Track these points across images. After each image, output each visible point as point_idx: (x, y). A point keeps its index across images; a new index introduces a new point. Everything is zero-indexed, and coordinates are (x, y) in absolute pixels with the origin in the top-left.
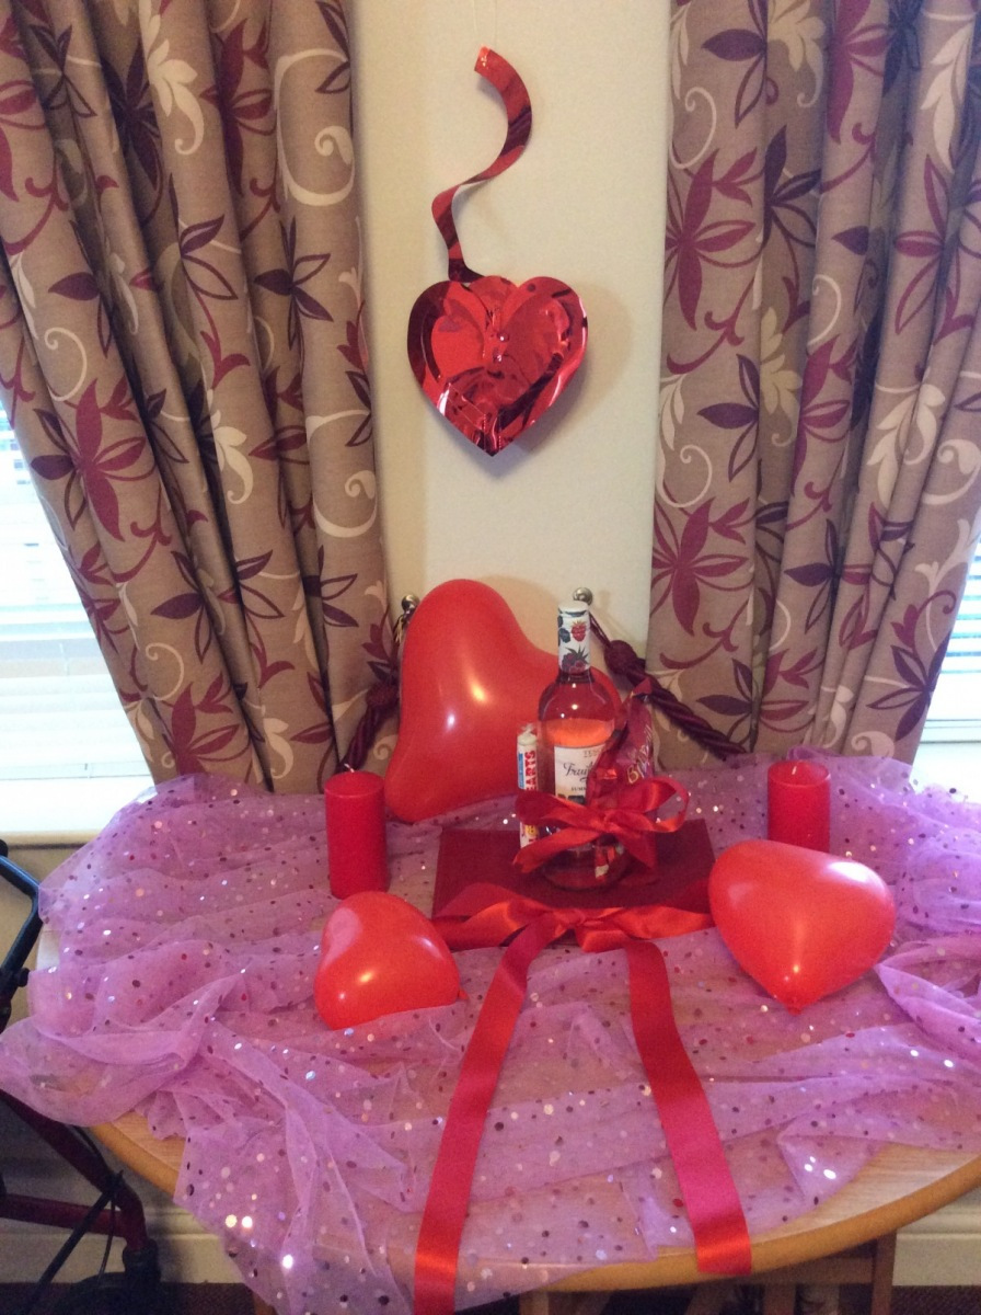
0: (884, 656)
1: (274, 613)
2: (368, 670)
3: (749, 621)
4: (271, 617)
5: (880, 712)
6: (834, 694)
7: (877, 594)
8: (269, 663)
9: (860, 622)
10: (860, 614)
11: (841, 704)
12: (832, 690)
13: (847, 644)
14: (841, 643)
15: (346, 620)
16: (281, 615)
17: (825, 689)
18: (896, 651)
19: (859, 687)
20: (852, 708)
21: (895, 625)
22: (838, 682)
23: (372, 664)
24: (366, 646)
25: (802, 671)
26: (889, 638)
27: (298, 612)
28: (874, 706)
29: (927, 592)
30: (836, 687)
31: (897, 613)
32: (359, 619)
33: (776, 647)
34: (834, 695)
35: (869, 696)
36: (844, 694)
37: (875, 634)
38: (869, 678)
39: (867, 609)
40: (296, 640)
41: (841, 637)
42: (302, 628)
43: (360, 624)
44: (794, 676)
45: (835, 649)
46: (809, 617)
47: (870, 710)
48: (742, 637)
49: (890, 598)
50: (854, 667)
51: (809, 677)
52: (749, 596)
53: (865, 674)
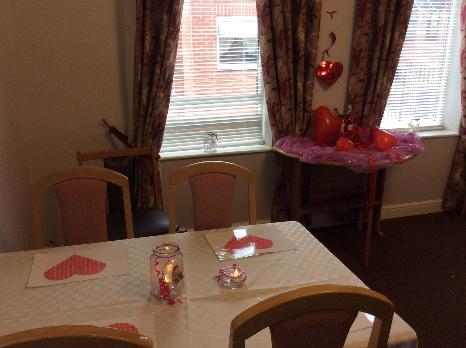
0: (377, 114)
3: (361, 110)
7: (377, 105)
10: (375, 108)
13: (373, 113)
15: (308, 112)
18: (379, 114)
19: (374, 120)
20: (373, 122)
26: (378, 112)
30: (371, 119)
31: (380, 108)
33: (364, 114)
34: (370, 121)
36: (372, 120)
37: (376, 111)
44: (366, 118)
45: (371, 114)
46: (369, 109)
48: (360, 113)
49: (379, 106)
50: (373, 116)
51: (368, 118)
52: (361, 106)
53: (375, 117)
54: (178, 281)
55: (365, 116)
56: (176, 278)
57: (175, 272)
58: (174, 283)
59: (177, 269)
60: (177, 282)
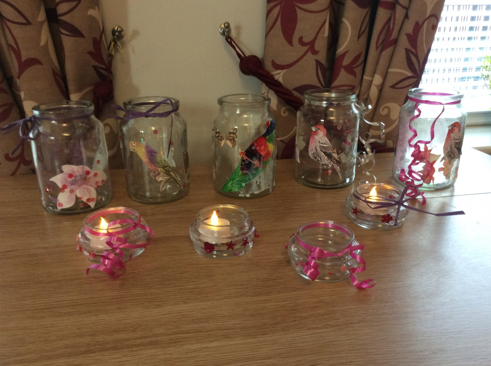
0: (400, 55)
1: (24, 21)
2: (93, 72)
3: (326, 34)
4: (22, 24)
5: (396, 90)
6: (372, 81)
7: (400, 12)
8: (23, 59)
9: (389, 32)
10: (389, 27)
11: (376, 86)
12: (370, 79)
13: (380, 49)
14: (377, 48)
15: (75, 32)
16: (29, 23)
17: (366, 78)
18: (407, 51)
19: (385, 77)
20: (381, 89)
21: (408, 35)
22: (374, 72)
23: (95, 67)
24: (90, 53)
25: (354, 66)
26: (404, 42)
27: (42, 23)
28: (393, 87)
29: (426, 15)
30: (373, 76)
31: (409, 28)
32: (84, 32)
33: (340, 50)
35: (391, 81)
36: (378, 80)
37: (396, 41)
38: (391, 70)
39: (394, 24)
40: (42, 43)
41: (377, 43)
42: (45, 36)
43: (85, 35)
44: (350, 69)
45: (373, 52)
46: (360, 30)
47: (392, 89)
48: (321, 45)
49: (406, 16)
50: (383, 61)
51: (358, 70)
52: (326, 16)
53: (389, 67)
54: (453, 156)
55: (346, 62)
56: (451, 148)
57: (452, 135)
58: (446, 158)
59: (456, 130)
60: (452, 158)
